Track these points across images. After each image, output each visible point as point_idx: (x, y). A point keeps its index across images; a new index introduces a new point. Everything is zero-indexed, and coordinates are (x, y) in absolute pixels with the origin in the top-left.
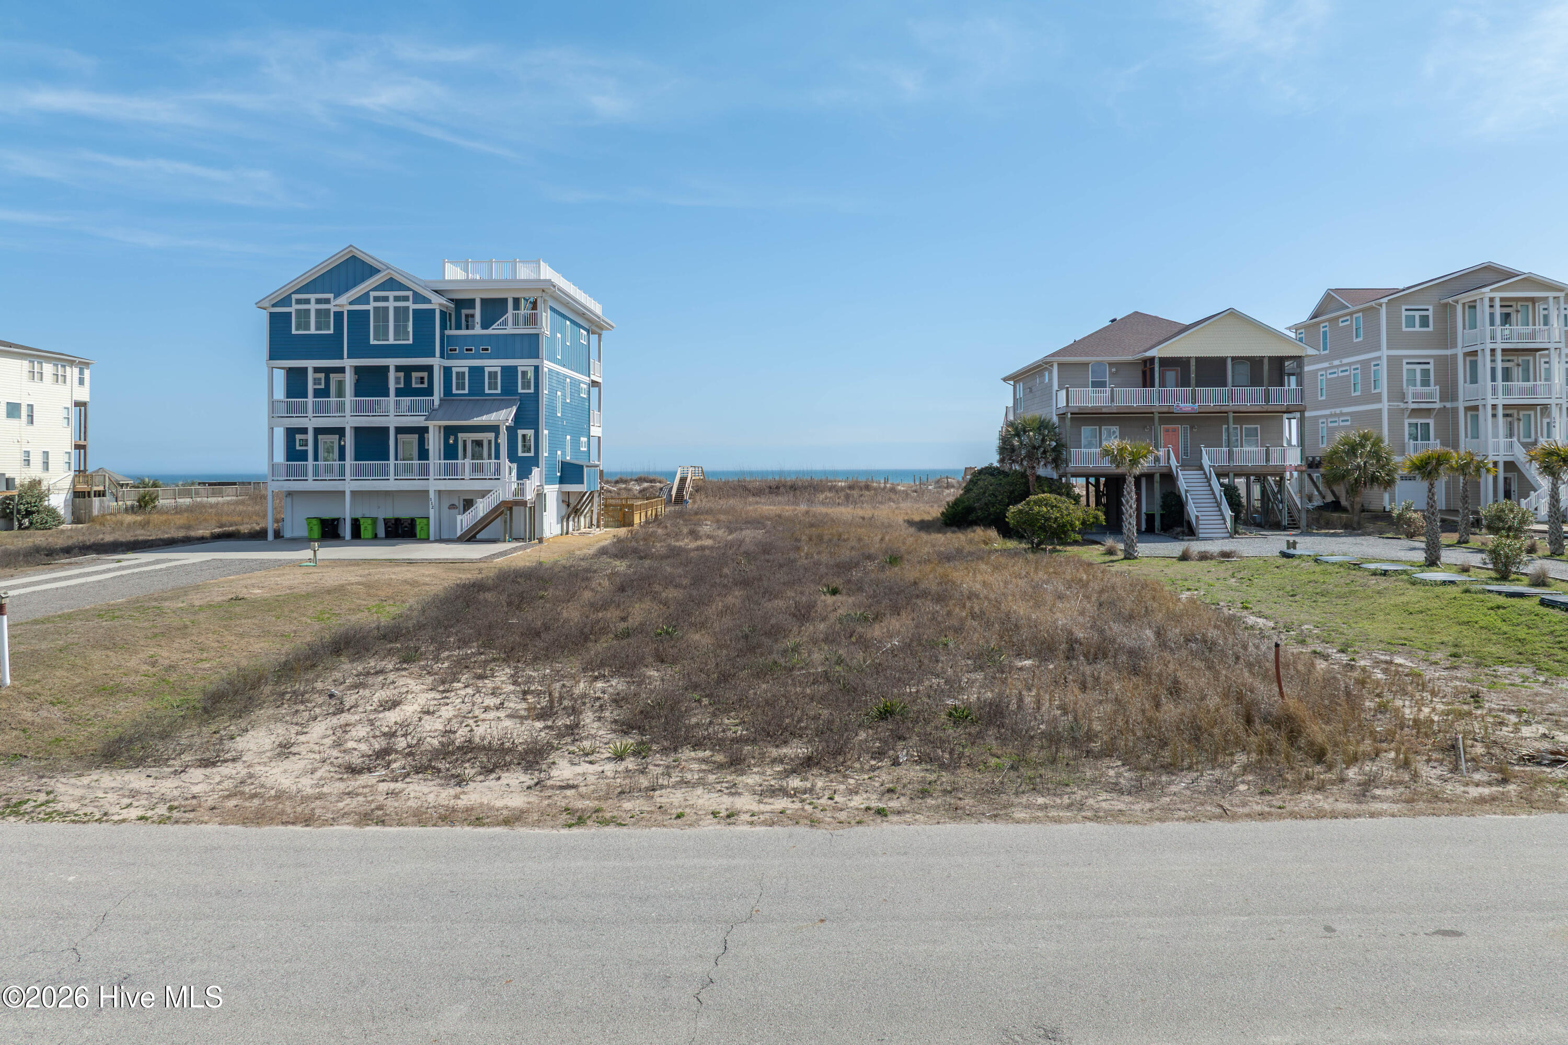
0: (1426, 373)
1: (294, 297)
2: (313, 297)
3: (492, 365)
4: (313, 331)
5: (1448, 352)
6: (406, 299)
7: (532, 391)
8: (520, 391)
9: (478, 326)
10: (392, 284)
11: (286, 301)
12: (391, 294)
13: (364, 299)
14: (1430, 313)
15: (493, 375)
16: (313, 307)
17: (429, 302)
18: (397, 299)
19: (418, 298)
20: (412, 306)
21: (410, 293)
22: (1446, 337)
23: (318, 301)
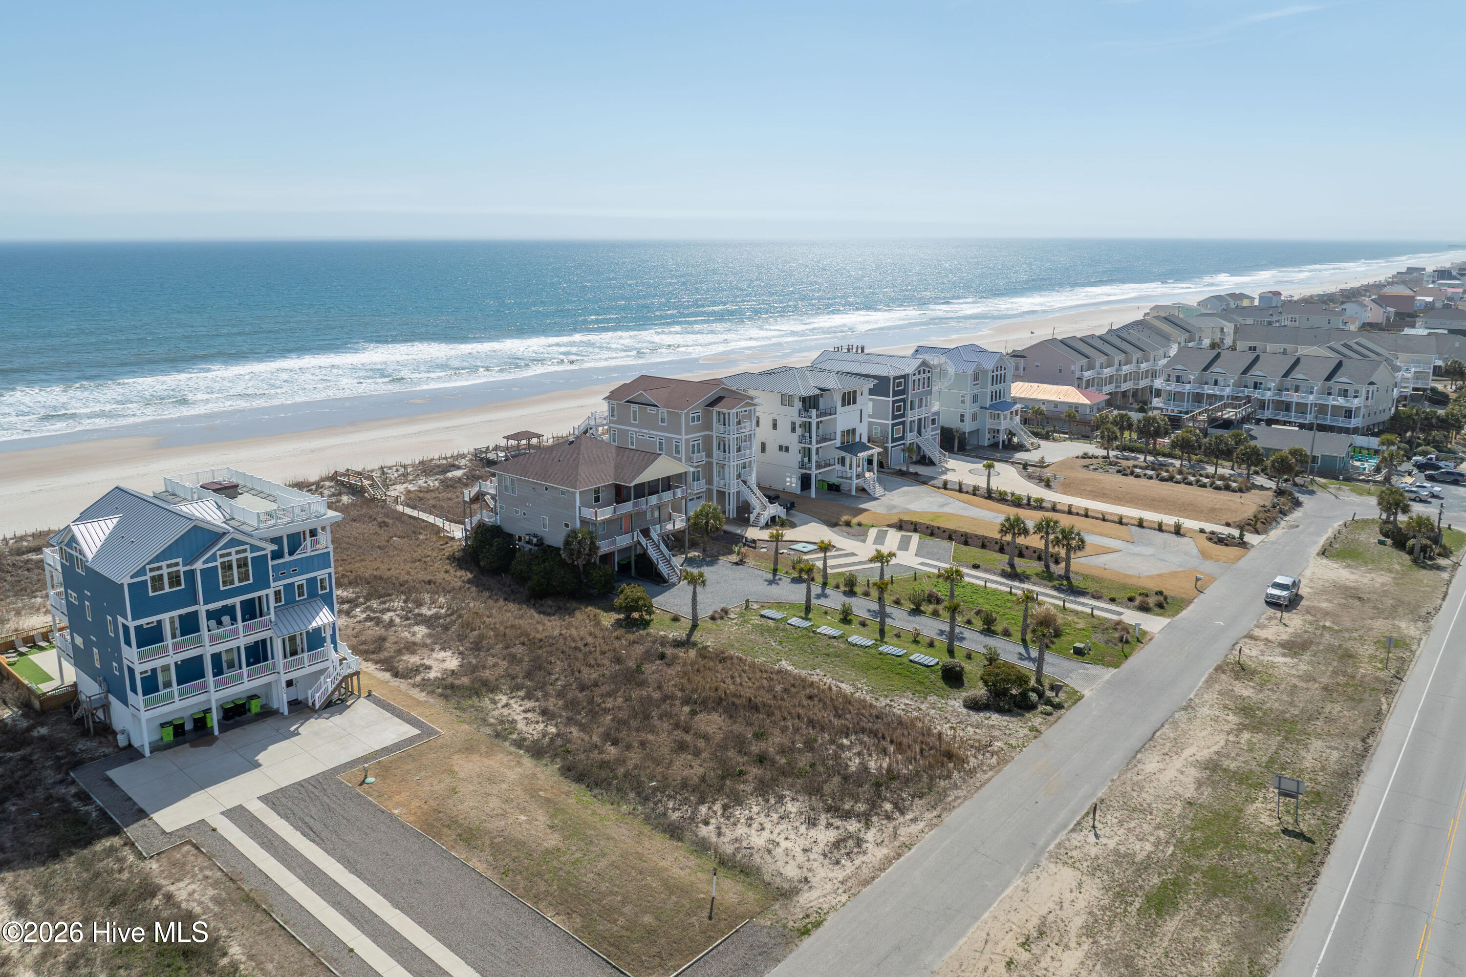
0: (698, 444)
1: (148, 567)
2: (164, 564)
3: (300, 580)
4: (167, 589)
5: (710, 433)
6: (245, 551)
7: (328, 590)
8: (320, 593)
9: (286, 555)
10: (234, 542)
11: (142, 572)
12: (233, 550)
13: (213, 558)
14: (700, 414)
15: (300, 587)
16: (165, 572)
17: (264, 549)
18: (237, 552)
19: (254, 548)
20: (250, 555)
21: (248, 547)
22: (708, 426)
23: (169, 566)
